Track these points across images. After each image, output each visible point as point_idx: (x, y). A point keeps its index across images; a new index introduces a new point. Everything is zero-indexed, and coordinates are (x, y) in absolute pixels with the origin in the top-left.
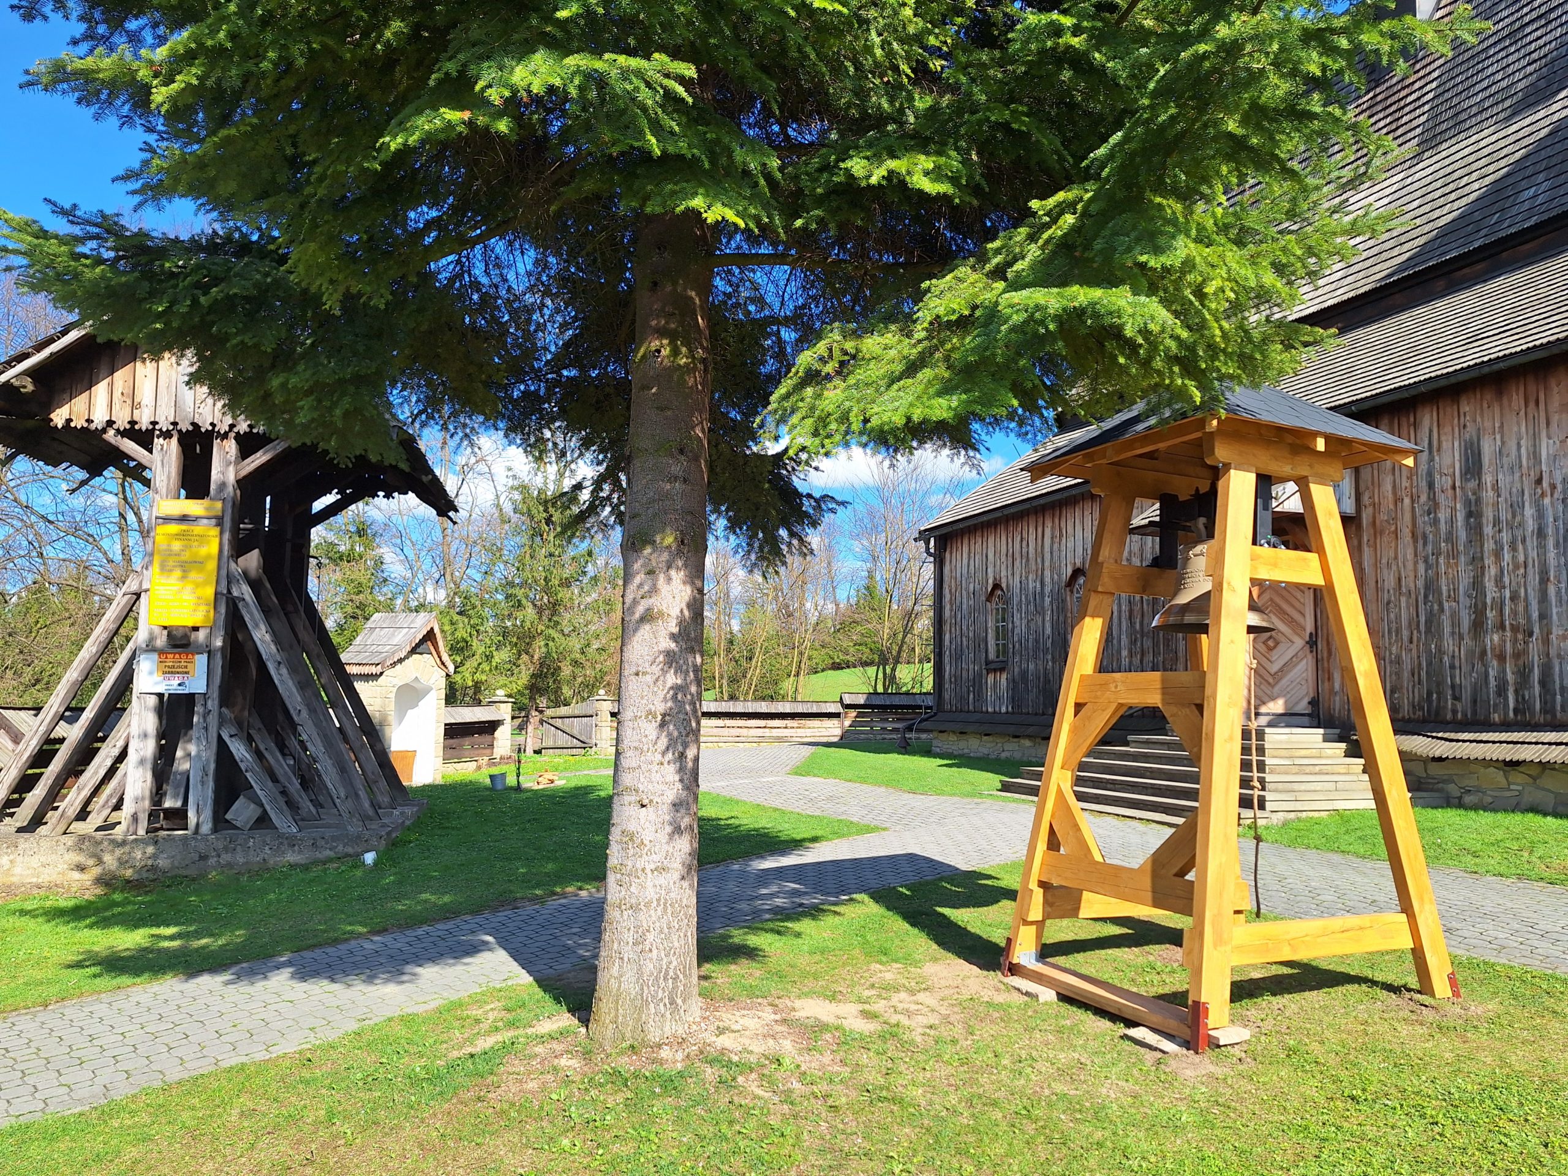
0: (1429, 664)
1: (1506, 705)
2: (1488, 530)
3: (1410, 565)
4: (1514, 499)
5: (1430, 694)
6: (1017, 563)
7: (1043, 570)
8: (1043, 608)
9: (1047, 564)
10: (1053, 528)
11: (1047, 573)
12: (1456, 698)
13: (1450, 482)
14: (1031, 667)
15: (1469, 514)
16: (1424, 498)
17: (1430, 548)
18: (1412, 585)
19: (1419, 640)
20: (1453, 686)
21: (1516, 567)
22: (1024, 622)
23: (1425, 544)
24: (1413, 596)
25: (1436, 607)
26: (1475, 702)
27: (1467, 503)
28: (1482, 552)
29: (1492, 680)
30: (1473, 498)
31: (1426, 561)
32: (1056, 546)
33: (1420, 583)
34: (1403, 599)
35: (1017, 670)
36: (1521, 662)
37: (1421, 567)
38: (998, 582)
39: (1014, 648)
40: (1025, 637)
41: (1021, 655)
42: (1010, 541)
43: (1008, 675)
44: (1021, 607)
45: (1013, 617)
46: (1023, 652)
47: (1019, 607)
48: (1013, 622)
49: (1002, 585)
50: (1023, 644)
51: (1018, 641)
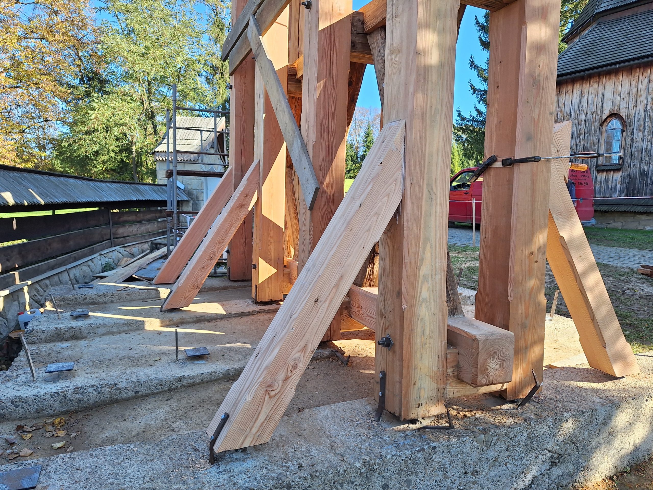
35: (634, 170)
38: (616, 112)
39: (632, 155)
40: (647, 148)
41: (641, 160)
42: (634, 83)
43: (623, 174)
44: (644, 128)
45: (633, 135)
46: (643, 159)
47: (642, 128)
48: (632, 139)
49: (621, 114)
50: (644, 153)
51: (638, 151)
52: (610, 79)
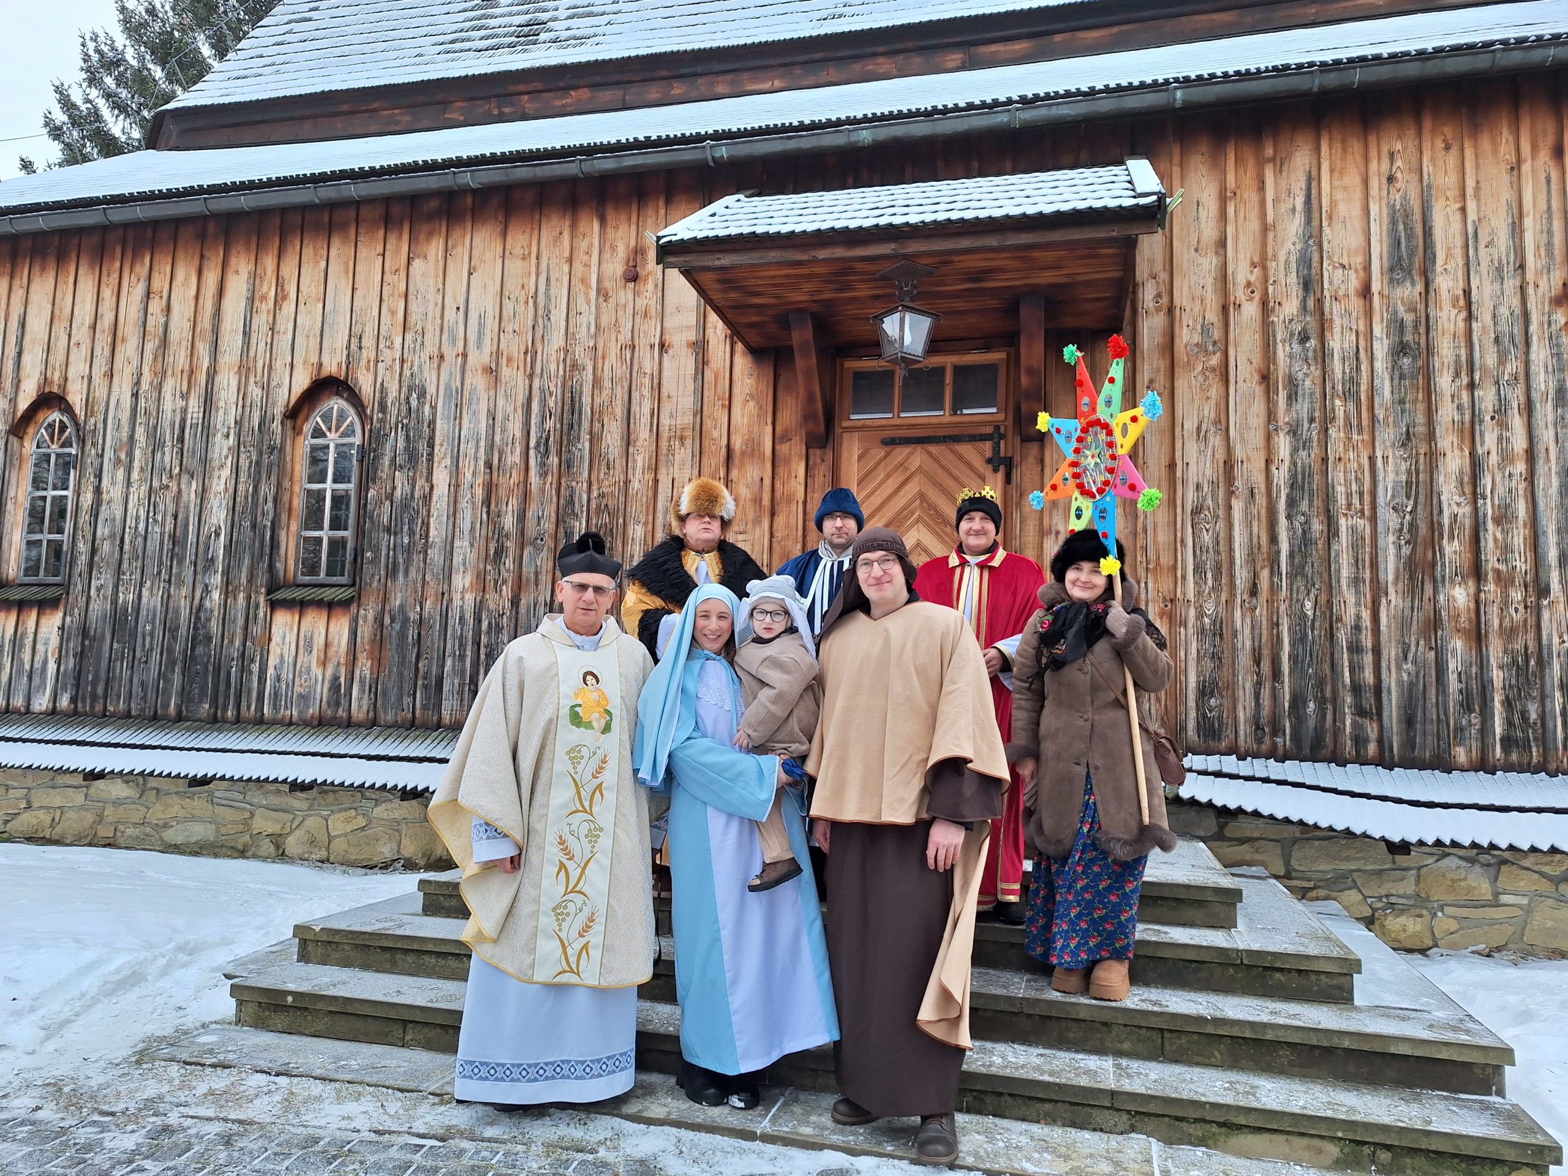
0: (1299, 640)
1: (1485, 730)
2: (1444, 382)
3: (1256, 438)
4: (1504, 327)
5: (1298, 702)
6: (128, 350)
7: (212, 373)
8: (205, 461)
9: (229, 357)
10: (255, 277)
11: (227, 383)
12: (1360, 712)
13: (1354, 282)
14: (151, 599)
15: (1400, 349)
16: (1291, 307)
17: (1303, 408)
18: (1259, 480)
19: (1274, 589)
20: (1357, 689)
21: (1506, 457)
22: (139, 492)
23: (1292, 397)
24: (1261, 500)
25: (1317, 526)
26: (1409, 722)
27: (1397, 326)
28: (1430, 423)
29: (1452, 679)
30: (1409, 318)
31: (1294, 431)
32: (261, 321)
33: (1281, 476)
34: (1237, 506)
35: (98, 607)
36: (1518, 646)
37: (1283, 445)
38: (55, 390)
39: (94, 551)
40: (136, 528)
41: (119, 571)
42: (107, 294)
43: (68, 619)
44: (130, 455)
45: (99, 476)
46: (125, 565)
47: (123, 456)
48: (98, 491)
49: (70, 398)
50: (127, 547)
51: (112, 536)
52: (43, 270)
